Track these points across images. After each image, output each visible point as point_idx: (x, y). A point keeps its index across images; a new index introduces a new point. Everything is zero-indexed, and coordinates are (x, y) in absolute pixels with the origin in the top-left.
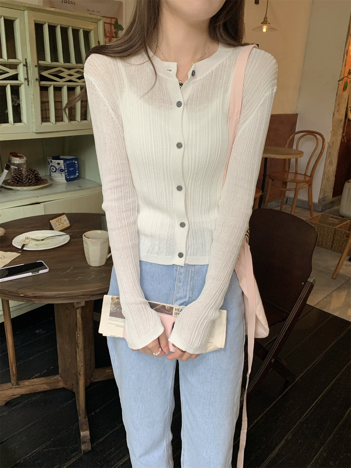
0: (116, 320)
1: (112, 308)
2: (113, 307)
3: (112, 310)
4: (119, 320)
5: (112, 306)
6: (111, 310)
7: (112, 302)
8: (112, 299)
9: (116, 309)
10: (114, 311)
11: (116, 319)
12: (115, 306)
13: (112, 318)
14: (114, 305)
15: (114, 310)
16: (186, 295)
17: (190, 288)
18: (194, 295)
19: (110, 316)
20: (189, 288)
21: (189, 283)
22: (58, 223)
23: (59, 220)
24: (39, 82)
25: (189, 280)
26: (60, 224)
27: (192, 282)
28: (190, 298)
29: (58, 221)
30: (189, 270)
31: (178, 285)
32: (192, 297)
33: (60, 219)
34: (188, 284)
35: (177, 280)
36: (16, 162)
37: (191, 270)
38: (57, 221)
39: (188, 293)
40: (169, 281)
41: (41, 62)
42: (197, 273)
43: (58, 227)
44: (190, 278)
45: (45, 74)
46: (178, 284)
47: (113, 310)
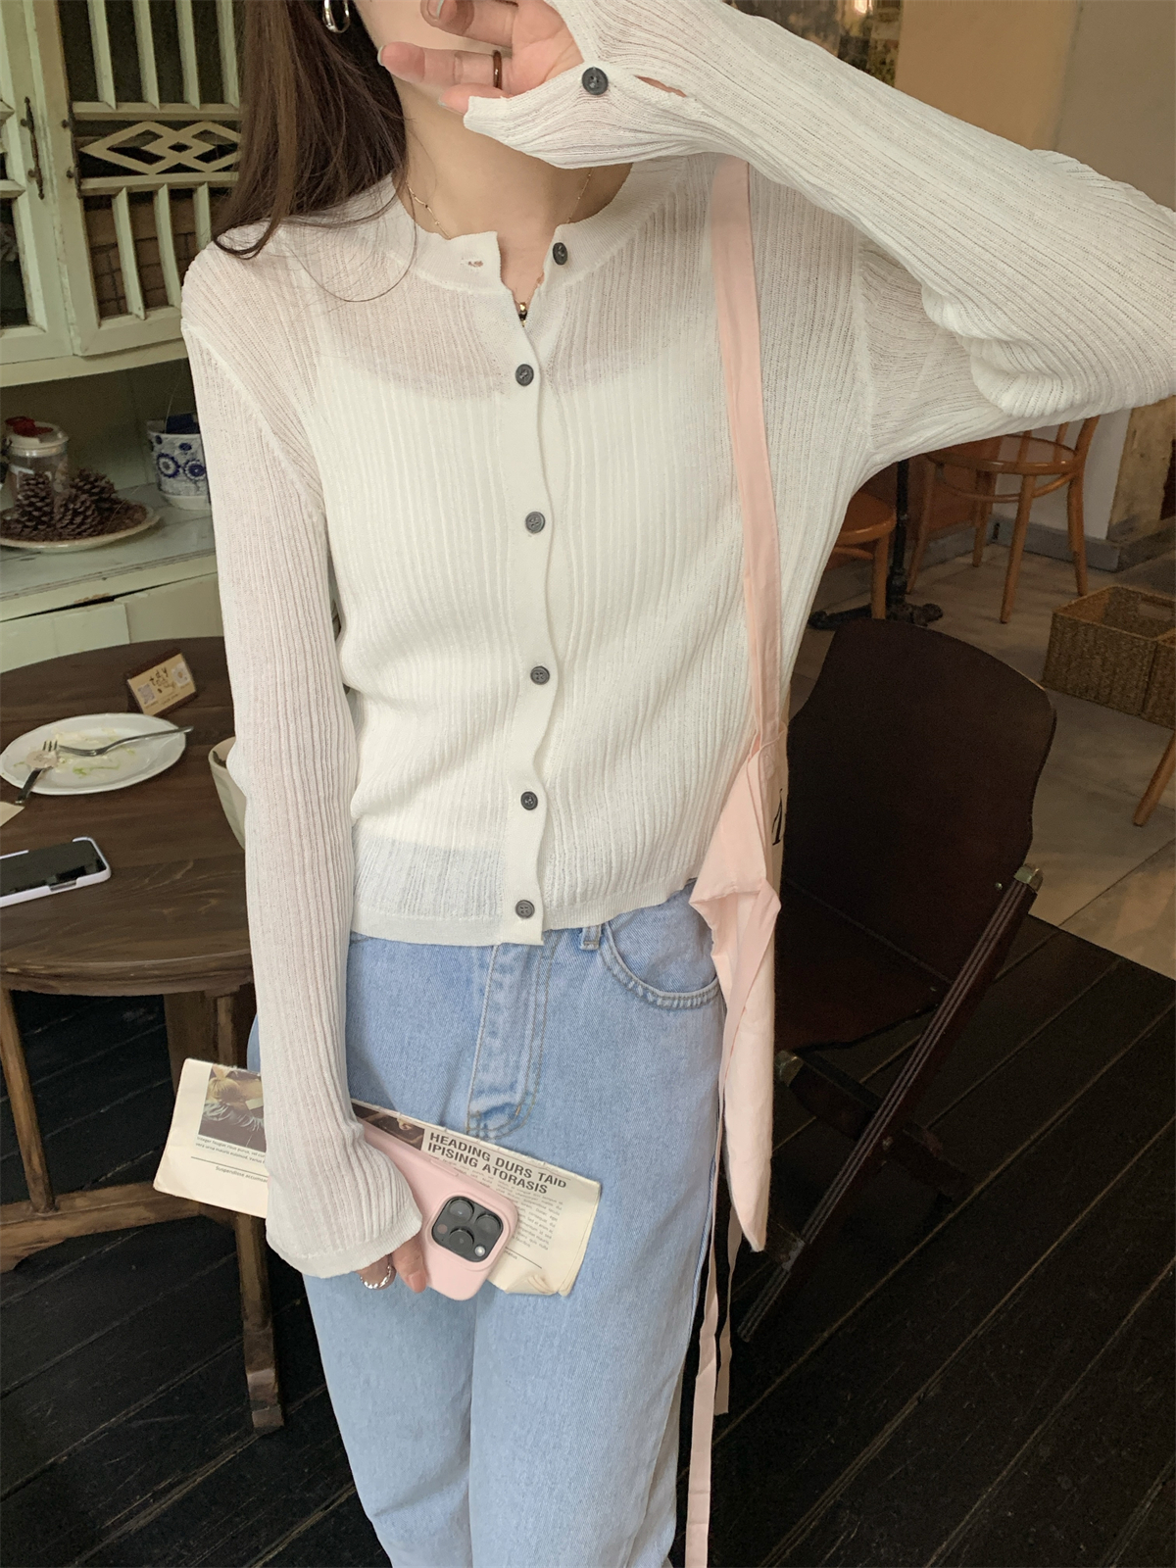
0: (221, 1148)
1: (209, 1109)
2: (213, 1105)
3: (209, 1114)
4: (231, 1151)
5: (209, 1102)
6: (205, 1113)
7: (212, 1087)
8: (212, 1075)
9: (222, 1111)
10: (215, 1119)
11: (220, 1145)
12: (221, 1103)
13: (206, 1141)
14: (218, 1098)
15: (217, 1116)
16: (516, 1082)
17: (529, 1061)
18: (541, 1087)
19: (200, 1133)
20: (525, 1058)
21: (527, 1042)
22: (157, 687)
23: (161, 673)
24: (79, 185)
25: (528, 1032)
26: (162, 688)
27: (537, 1042)
28: (527, 1093)
29: (156, 679)
30: (527, 999)
31: (487, 1042)
32: (537, 1091)
33: (165, 672)
34: (522, 1045)
35: (484, 1026)
36: (28, 455)
37: (532, 998)
38: (152, 679)
39: (521, 1077)
40: (456, 1025)
41: (83, 108)
42: (554, 1013)
43: (155, 700)
44: (530, 1026)
45: (98, 149)
46: (488, 1040)
47: (215, 1114)
